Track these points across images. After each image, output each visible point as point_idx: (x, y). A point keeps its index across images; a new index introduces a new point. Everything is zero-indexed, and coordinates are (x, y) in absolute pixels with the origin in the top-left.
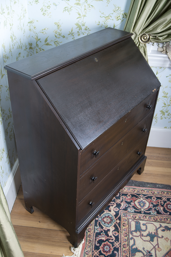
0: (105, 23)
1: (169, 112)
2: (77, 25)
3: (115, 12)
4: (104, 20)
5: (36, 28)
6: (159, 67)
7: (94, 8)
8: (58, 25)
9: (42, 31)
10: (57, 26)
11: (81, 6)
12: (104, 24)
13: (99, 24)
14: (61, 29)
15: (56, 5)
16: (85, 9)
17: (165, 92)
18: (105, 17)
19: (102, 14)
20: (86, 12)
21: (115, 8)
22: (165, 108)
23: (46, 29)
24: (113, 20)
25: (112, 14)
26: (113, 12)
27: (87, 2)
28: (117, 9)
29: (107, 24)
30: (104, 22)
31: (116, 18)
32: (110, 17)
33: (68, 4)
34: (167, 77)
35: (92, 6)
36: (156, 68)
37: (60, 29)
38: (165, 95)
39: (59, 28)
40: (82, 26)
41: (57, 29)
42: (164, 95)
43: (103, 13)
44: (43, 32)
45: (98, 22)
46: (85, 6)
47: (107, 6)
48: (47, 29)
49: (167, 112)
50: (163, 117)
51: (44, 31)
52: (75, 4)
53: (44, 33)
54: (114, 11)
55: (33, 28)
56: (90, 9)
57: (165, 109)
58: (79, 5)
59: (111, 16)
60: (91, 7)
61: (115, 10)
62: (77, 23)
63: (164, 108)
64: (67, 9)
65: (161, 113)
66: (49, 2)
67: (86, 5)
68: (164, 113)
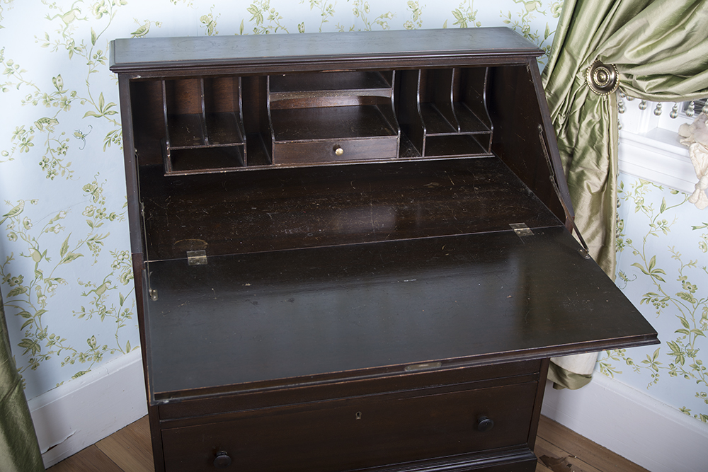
0: (523, 21)
1: (698, 357)
2: (456, 15)
4: (523, 12)
5: (368, 10)
6: (670, 188)
8: (416, 10)
9: (381, 20)
10: (414, 12)
12: (520, 22)
13: (509, 20)
14: (421, 22)
17: (686, 281)
18: (524, 2)
22: (684, 337)
23: (389, 15)
24: (544, 13)
29: (529, 23)
30: (522, 16)
31: (553, 9)
32: (538, 4)
34: (695, 228)
36: (660, 188)
37: (418, 20)
38: (688, 292)
39: (417, 17)
40: (467, 20)
41: (412, 20)
42: (685, 291)
44: (382, 23)
45: (507, 15)
48: (392, 16)
49: (691, 355)
50: (679, 369)
51: (384, 19)
53: (385, 24)
55: (363, 8)
57: (685, 342)
62: (456, 10)
63: (682, 335)
65: (671, 352)
68: (682, 354)
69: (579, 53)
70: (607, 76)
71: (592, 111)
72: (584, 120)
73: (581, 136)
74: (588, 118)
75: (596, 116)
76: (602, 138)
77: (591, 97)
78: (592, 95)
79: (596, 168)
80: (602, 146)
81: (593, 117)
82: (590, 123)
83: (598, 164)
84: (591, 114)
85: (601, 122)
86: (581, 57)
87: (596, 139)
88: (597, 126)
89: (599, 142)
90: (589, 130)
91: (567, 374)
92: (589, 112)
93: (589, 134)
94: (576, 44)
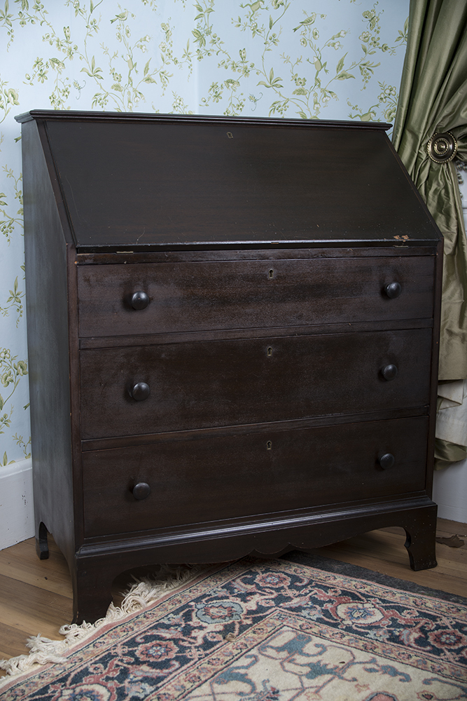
3: (384, 100)
7: (336, 97)
11: (307, 95)
15: (255, 101)
16: (316, 103)
18: (360, 116)
19: (353, 108)
20: (317, 108)
21: (383, 91)
25: (377, 106)
26: (377, 102)
27: (319, 86)
28: (388, 92)
31: (386, 116)
32: (372, 114)
33: (280, 95)
35: (330, 92)
43: (357, 106)
46: (316, 95)
47: (364, 88)
52: (294, 93)
54: (381, 99)
56: (326, 101)
58: (303, 94)
59: (375, 112)
60: (328, 94)
61: (382, 96)
64: (277, 106)
66: (242, 94)
67: (318, 91)
69: (420, 128)
70: (446, 147)
71: (437, 179)
72: (430, 189)
73: (430, 205)
74: (434, 186)
75: (441, 183)
76: (449, 200)
77: (434, 167)
78: (435, 165)
79: (447, 230)
80: (450, 207)
81: (438, 184)
82: (436, 190)
83: (448, 226)
84: (436, 182)
85: (446, 188)
86: (422, 131)
87: (443, 203)
88: (443, 192)
89: (447, 204)
90: (436, 197)
91: (446, 444)
92: (434, 181)
93: (436, 201)
94: (416, 121)
